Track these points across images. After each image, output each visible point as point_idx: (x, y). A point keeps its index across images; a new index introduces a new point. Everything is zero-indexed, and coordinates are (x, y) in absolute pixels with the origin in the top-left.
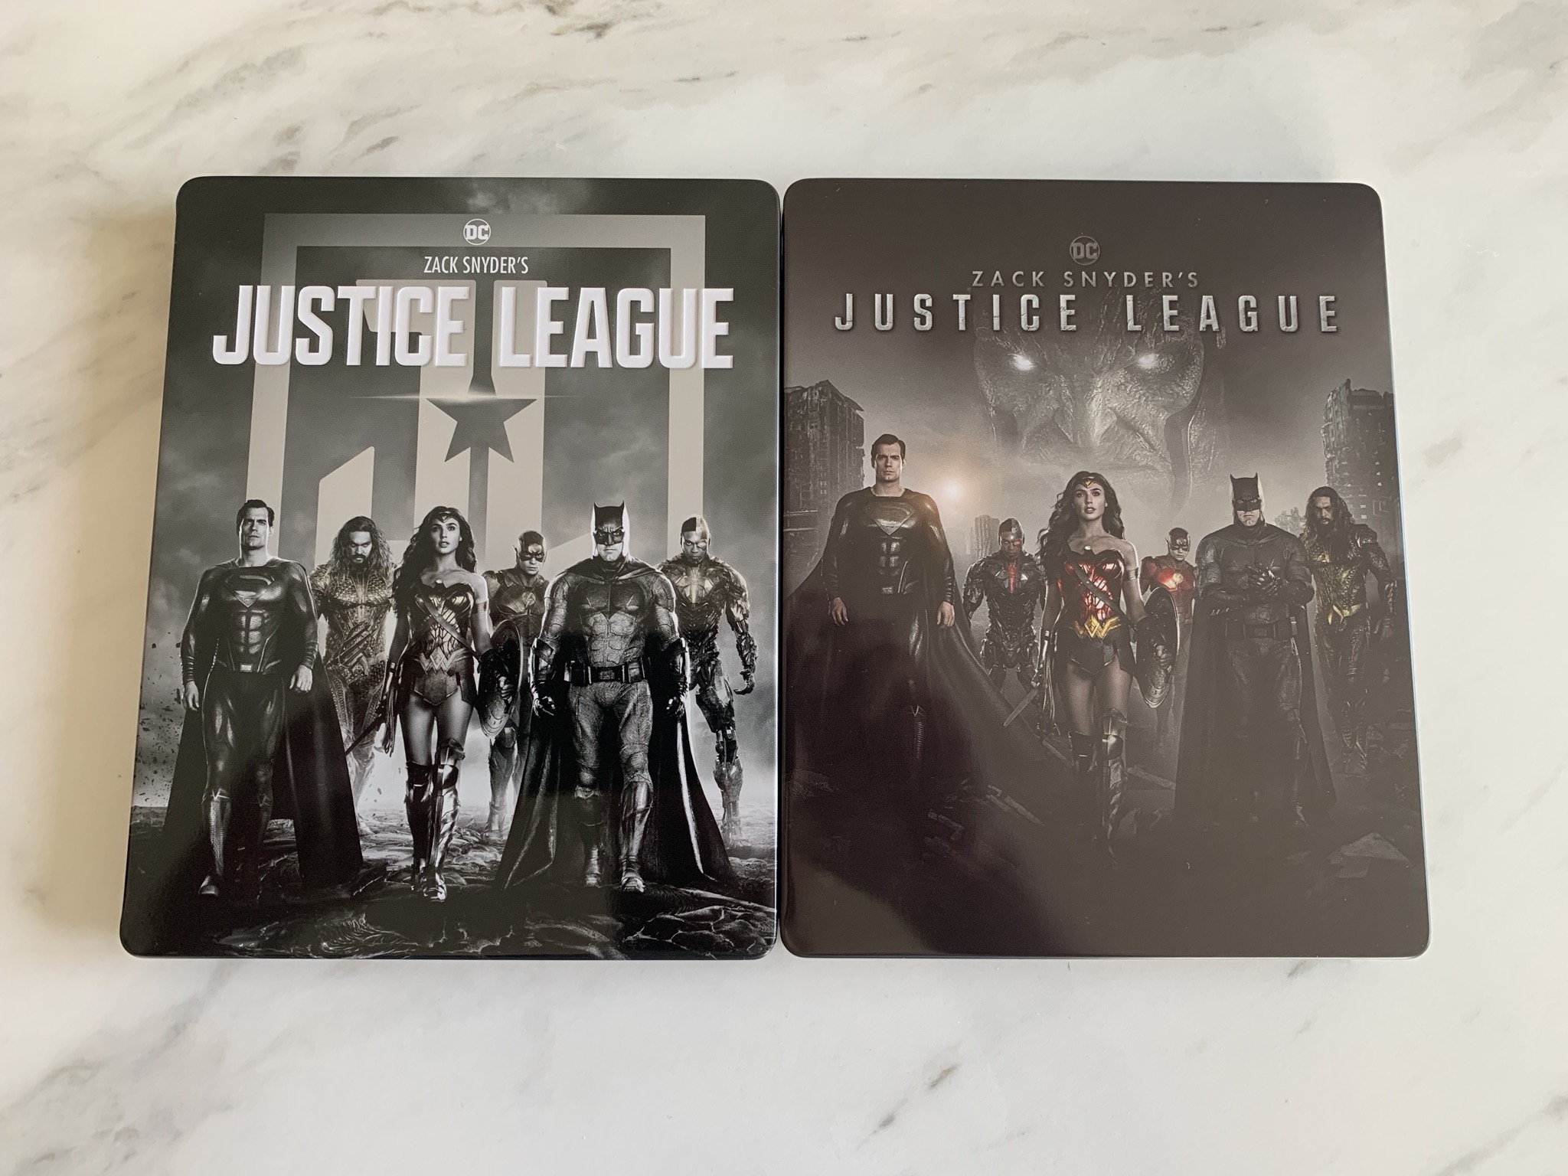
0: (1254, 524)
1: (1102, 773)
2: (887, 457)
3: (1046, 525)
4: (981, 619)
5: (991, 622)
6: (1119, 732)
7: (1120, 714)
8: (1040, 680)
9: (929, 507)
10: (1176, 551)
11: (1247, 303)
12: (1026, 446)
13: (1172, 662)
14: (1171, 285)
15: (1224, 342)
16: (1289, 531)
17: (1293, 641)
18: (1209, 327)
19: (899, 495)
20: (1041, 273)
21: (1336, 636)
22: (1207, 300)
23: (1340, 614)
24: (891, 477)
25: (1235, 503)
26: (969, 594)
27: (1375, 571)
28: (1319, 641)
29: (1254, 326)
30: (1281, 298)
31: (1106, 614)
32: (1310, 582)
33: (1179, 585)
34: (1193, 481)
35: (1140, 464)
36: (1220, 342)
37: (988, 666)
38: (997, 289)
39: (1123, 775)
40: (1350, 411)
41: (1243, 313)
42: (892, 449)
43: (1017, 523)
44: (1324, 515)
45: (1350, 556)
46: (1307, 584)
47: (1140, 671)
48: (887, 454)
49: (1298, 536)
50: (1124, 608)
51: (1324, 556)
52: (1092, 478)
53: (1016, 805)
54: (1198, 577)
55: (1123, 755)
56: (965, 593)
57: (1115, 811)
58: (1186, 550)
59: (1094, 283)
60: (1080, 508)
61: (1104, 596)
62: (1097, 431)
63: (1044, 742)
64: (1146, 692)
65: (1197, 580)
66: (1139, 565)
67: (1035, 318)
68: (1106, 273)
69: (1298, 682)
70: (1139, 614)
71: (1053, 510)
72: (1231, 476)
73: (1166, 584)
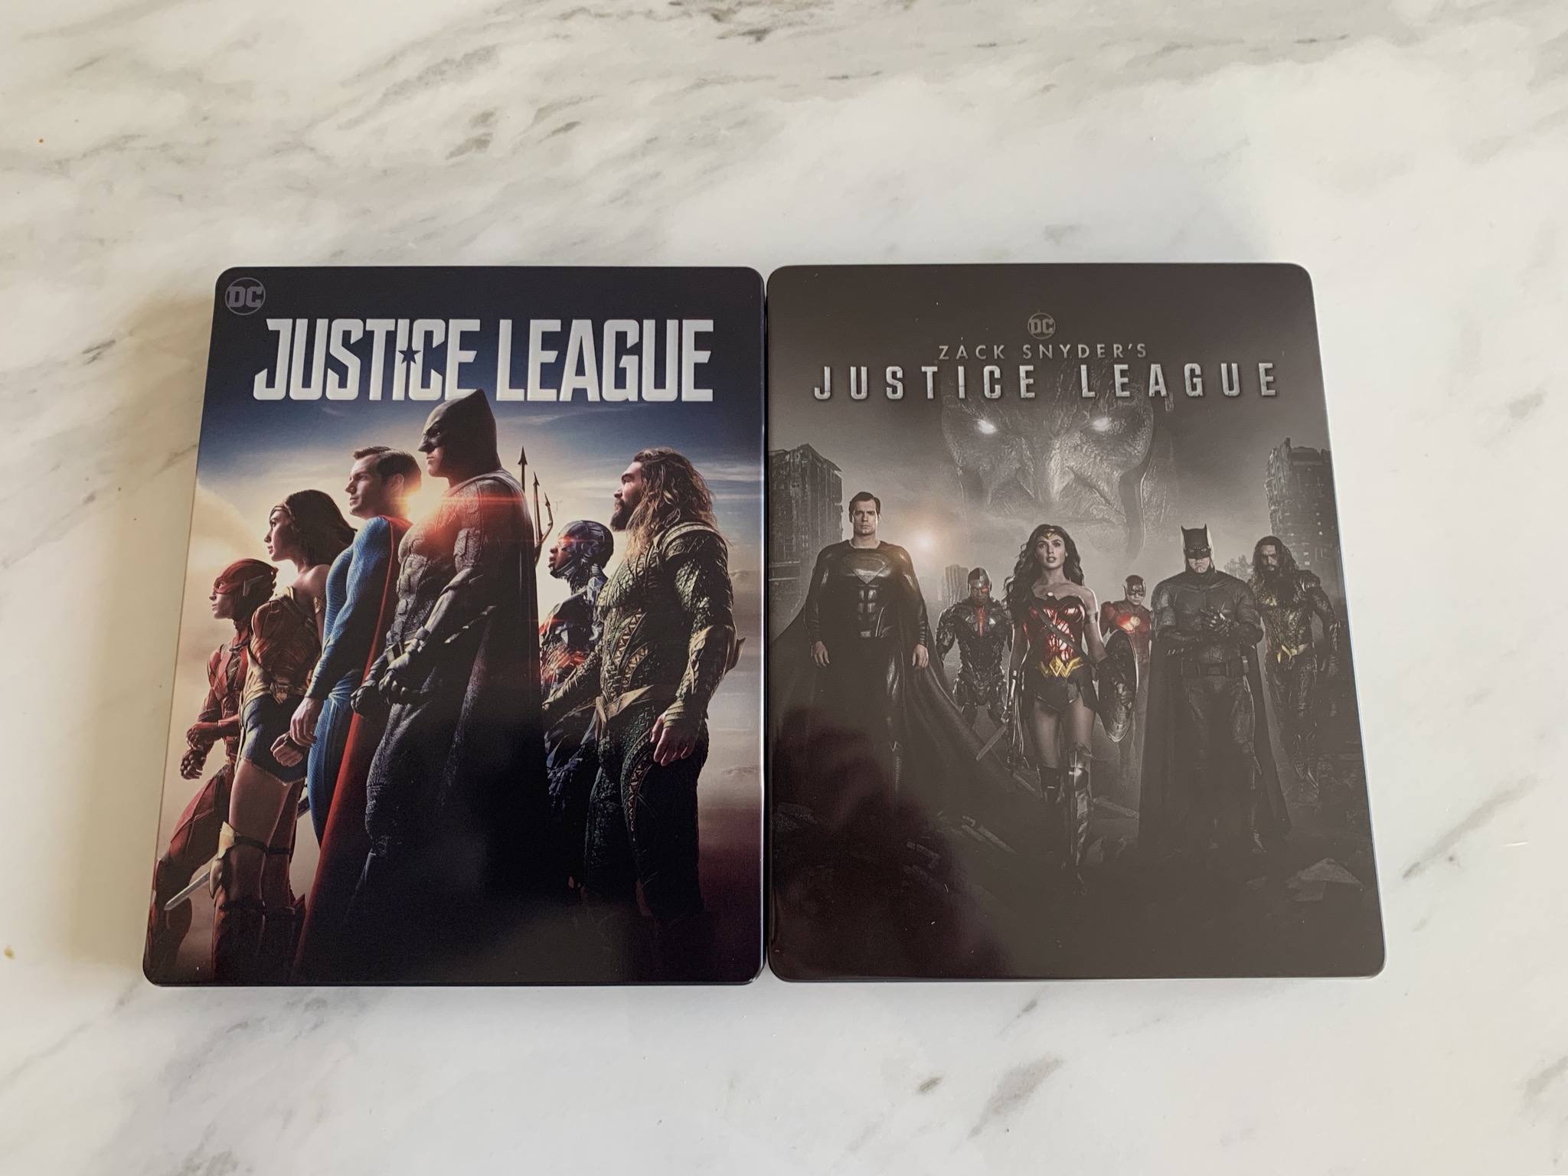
0: (1205, 571)
1: (1069, 803)
2: (863, 513)
3: (1011, 573)
4: (953, 660)
5: (963, 663)
6: (1084, 765)
7: (1084, 748)
8: (1010, 717)
9: (903, 557)
10: (1133, 597)
11: (1192, 371)
12: (991, 502)
13: (1132, 698)
14: (1121, 356)
15: (1172, 406)
16: (1238, 577)
17: (1245, 678)
18: (1158, 393)
19: (875, 547)
20: (1002, 347)
21: (1287, 673)
22: (1156, 368)
23: (1288, 652)
24: (868, 531)
25: (1186, 552)
26: (941, 637)
27: (1320, 613)
28: (1269, 678)
29: (1199, 391)
30: (1224, 366)
31: (1069, 655)
32: (1259, 623)
33: (1136, 628)
34: (1147, 532)
35: (1097, 517)
36: (1168, 406)
37: (960, 704)
38: (962, 361)
39: (1089, 805)
40: (1291, 468)
41: (1189, 379)
42: (867, 506)
43: (984, 572)
44: (1270, 562)
45: (1296, 599)
46: (1257, 626)
47: (1103, 708)
48: (863, 510)
49: (1246, 581)
50: (1085, 650)
51: (1272, 600)
52: (1052, 530)
53: (989, 834)
54: (1154, 620)
55: (1089, 786)
56: (938, 636)
57: (1082, 840)
58: (1142, 595)
59: (1050, 355)
60: (1042, 557)
61: (1067, 638)
62: (1056, 488)
63: (1014, 774)
64: (1108, 727)
65: (1153, 623)
66: (1098, 609)
67: (998, 387)
68: (1061, 346)
69: (1251, 717)
70: (1100, 655)
71: (1018, 559)
72: (1182, 528)
73: (1125, 627)
